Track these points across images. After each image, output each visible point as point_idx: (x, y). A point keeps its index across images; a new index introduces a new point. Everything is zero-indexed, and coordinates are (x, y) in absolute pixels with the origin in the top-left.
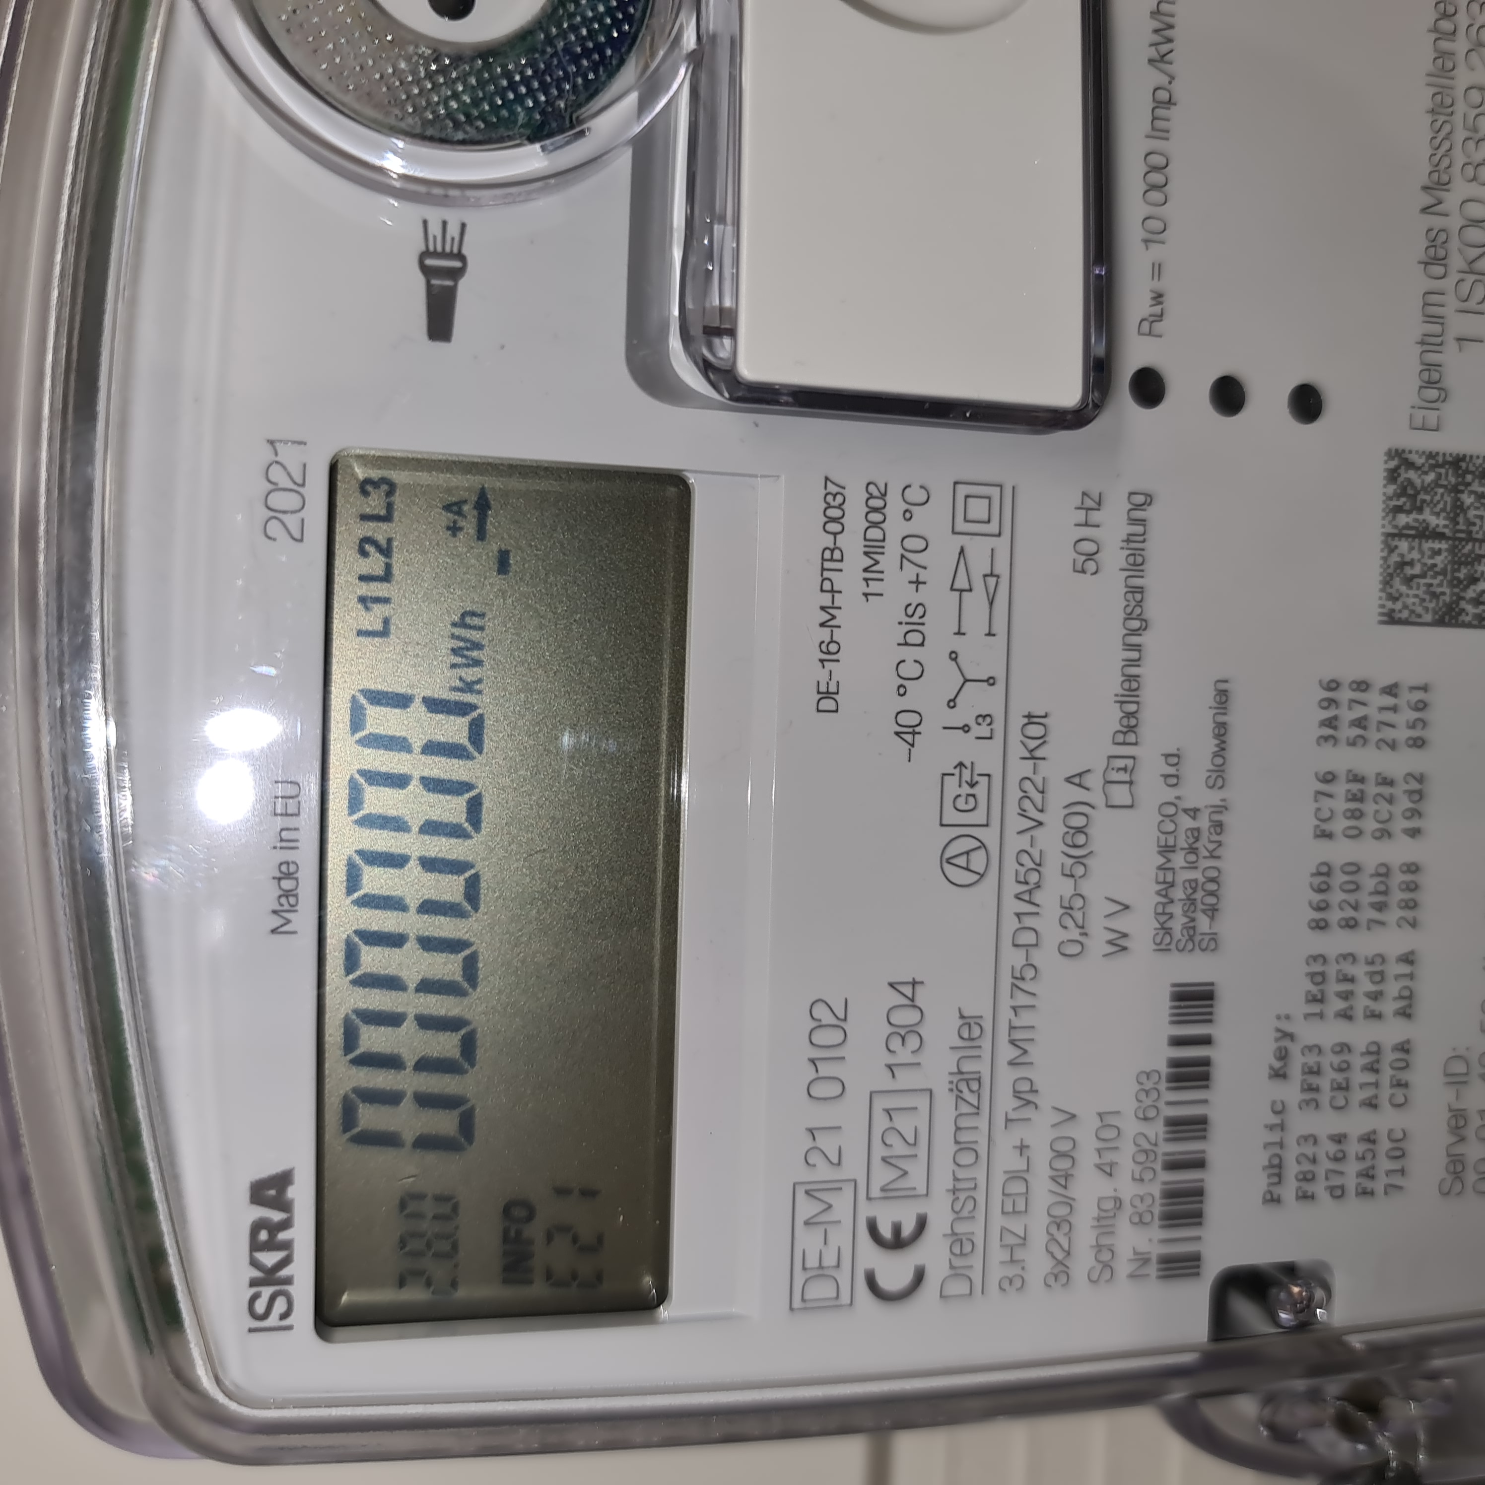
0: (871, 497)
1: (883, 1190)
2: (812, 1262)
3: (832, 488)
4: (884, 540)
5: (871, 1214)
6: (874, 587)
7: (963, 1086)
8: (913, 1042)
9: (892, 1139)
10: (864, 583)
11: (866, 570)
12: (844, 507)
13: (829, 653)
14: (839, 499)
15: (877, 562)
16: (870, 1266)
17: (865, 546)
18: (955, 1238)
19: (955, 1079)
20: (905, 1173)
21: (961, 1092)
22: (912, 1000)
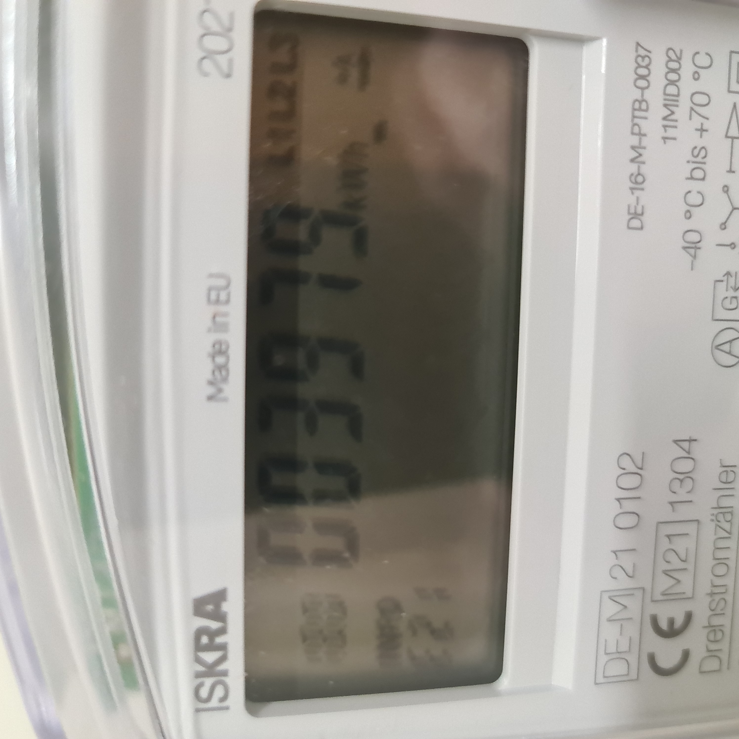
0: (670, 60)
1: (663, 594)
2: (612, 648)
3: (642, 52)
4: (678, 95)
5: (653, 612)
6: (671, 132)
7: (721, 517)
8: (688, 484)
9: (672, 557)
10: (663, 130)
11: (665, 118)
12: (650, 67)
13: (636, 183)
14: (647, 60)
15: (673, 113)
16: (651, 650)
17: (665, 100)
18: (711, 629)
19: (715, 512)
20: (679, 581)
21: (719, 521)
22: (689, 453)
